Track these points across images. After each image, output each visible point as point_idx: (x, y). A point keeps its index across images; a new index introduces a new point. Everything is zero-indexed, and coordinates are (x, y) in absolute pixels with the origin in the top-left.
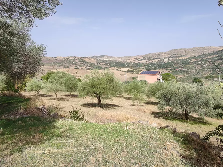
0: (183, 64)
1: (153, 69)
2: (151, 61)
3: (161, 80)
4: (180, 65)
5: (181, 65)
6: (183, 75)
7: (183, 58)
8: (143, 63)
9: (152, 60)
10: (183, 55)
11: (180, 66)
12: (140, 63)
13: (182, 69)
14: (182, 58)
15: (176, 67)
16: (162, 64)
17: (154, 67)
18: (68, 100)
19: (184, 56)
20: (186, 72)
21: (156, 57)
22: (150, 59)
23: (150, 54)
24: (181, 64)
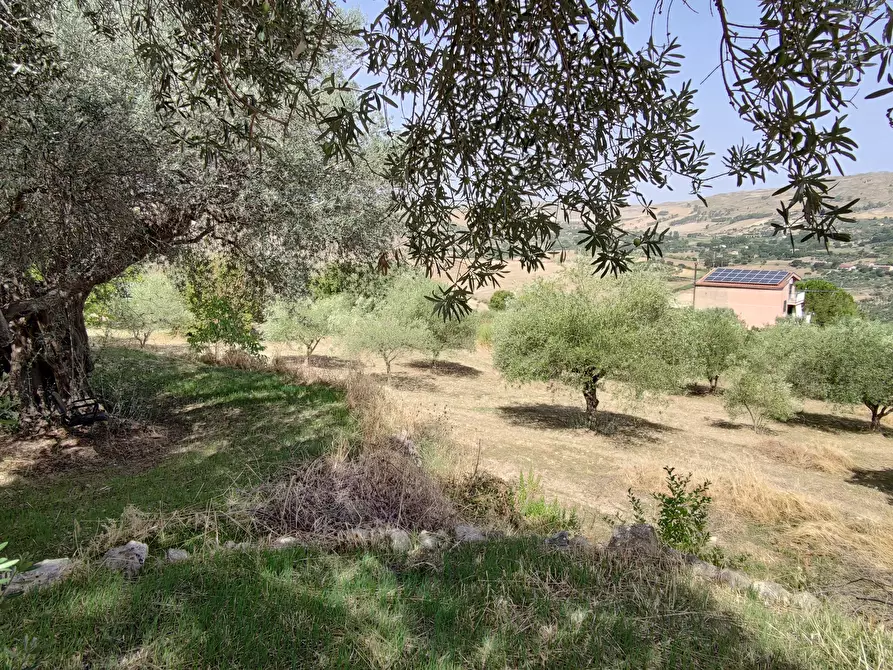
0: (874, 241)
1: (737, 262)
2: (727, 228)
3: (799, 309)
4: (861, 245)
5: (867, 245)
6: (872, 291)
7: (879, 214)
8: (689, 236)
9: (732, 222)
10: (875, 202)
11: (863, 251)
12: (676, 233)
13: (871, 263)
14: (871, 217)
15: (840, 254)
16: (775, 242)
17: (742, 252)
18: (433, 389)
19: (880, 205)
20: (888, 277)
21: (752, 207)
22: (723, 220)
23: (724, 195)
24: (867, 243)
